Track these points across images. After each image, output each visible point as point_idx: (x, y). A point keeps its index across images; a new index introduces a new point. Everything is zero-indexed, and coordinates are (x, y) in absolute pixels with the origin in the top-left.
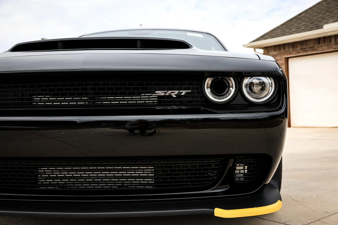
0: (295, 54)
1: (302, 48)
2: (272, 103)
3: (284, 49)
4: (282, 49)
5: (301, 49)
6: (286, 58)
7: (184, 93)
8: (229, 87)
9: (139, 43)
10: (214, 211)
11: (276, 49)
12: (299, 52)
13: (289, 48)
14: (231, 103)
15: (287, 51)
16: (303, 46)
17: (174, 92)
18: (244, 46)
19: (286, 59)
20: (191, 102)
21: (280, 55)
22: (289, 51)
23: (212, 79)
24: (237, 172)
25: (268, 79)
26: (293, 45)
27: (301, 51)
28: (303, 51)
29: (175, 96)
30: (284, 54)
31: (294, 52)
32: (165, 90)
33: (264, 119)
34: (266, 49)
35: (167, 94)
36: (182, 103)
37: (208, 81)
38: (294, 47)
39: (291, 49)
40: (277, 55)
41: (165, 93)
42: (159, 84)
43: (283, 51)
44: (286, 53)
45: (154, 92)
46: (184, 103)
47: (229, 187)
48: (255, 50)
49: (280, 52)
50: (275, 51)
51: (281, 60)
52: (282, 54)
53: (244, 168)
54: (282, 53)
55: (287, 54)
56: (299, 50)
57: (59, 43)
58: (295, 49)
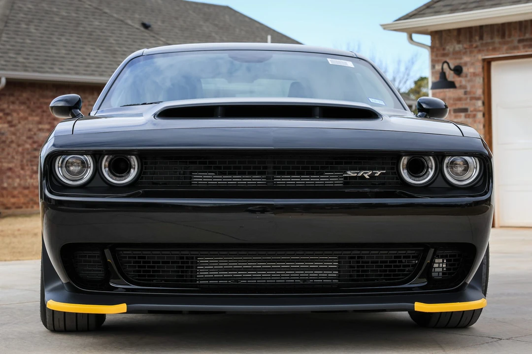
0: (507, 53)
1: (522, 38)
2: (476, 186)
3: (481, 38)
4: (477, 38)
5: (520, 41)
6: (484, 60)
7: (378, 173)
8: (428, 167)
9: (317, 111)
10: (414, 306)
11: (462, 38)
12: (516, 48)
13: (492, 38)
14: (431, 186)
15: (487, 44)
16: (525, 34)
17: (367, 173)
18: (385, 27)
19: (486, 63)
20: (384, 184)
21: (471, 52)
22: (493, 43)
23: (409, 157)
24: (436, 265)
25: (472, 159)
26: (503, 30)
27: (521, 45)
28: (524, 47)
29: (368, 177)
30: (480, 51)
31: (505, 47)
32: (357, 170)
33: (466, 205)
34: (437, 37)
35: (360, 175)
36: (374, 185)
37: (404, 160)
38: (503, 36)
39: (497, 40)
40: (465, 53)
41: (358, 173)
42: (350, 163)
43: (477, 42)
44: (485, 48)
45: (345, 172)
46: (376, 184)
47: (426, 283)
48: (411, 38)
49: (471, 46)
50: (459, 42)
51: (473, 64)
52: (476, 50)
53: (443, 261)
54: (476, 47)
55: (488, 50)
56: (516, 43)
57: (220, 108)
58: (507, 39)
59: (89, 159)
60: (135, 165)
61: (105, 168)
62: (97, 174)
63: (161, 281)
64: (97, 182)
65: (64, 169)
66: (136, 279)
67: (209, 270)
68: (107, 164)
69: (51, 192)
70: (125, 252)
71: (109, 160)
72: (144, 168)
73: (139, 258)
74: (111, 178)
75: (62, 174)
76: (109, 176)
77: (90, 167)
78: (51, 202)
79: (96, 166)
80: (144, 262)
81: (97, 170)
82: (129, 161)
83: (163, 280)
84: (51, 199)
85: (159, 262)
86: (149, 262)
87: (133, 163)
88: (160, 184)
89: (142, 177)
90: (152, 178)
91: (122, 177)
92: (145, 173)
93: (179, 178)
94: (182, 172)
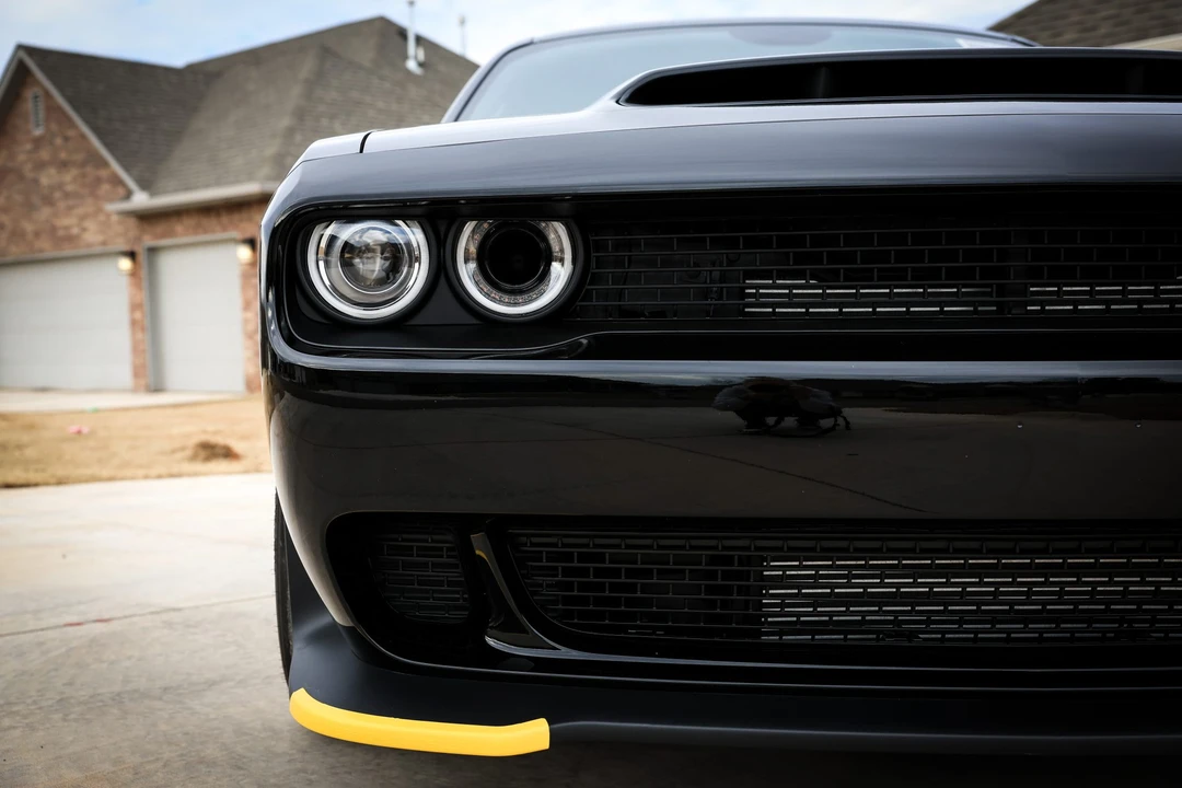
59: (414, 236)
60: (562, 251)
61: (466, 261)
62: (443, 281)
63: (654, 633)
64: (443, 311)
65: (337, 270)
66: (574, 625)
67: (817, 601)
68: (473, 250)
69: (291, 342)
70: (534, 540)
71: (478, 237)
72: (594, 261)
73: (583, 557)
74: (487, 295)
75: (327, 283)
76: (481, 290)
77: (418, 259)
78: (292, 376)
79: (439, 256)
80: (599, 573)
81: (442, 271)
82: (545, 239)
83: (660, 628)
84: (292, 365)
85: (648, 573)
86: (616, 573)
87: (556, 248)
88: (644, 316)
89: (589, 292)
90: (620, 295)
91: (521, 292)
92: (596, 279)
93: (705, 294)
94: (716, 275)
